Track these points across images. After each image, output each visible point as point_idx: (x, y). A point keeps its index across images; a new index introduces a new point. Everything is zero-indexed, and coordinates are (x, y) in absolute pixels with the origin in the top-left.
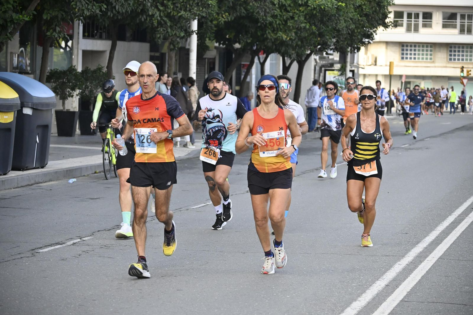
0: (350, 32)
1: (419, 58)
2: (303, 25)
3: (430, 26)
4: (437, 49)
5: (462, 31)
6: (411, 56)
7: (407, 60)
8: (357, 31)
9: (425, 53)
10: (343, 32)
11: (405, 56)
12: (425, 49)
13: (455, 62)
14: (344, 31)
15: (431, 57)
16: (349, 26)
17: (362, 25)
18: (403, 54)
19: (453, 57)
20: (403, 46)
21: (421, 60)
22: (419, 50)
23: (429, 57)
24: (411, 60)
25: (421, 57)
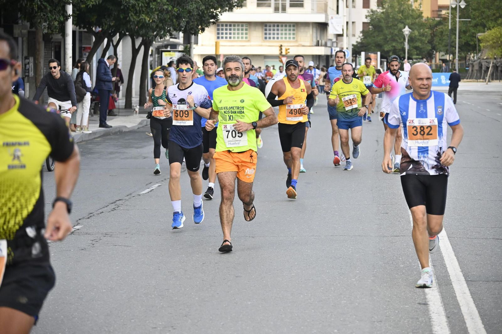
0: (201, 13)
1: (234, 38)
2: (166, 7)
3: (245, 6)
4: (253, 28)
5: (276, 9)
6: (226, 36)
7: (222, 39)
8: (207, 12)
9: (240, 32)
10: (193, 13)
11: (220, 36)
12: (240, 28)
13: (270, 41)
14: (195, 12)
15: (246, 36)
16: (199, 7)
17: (211, 6)
18: (218, 34)
19: (268, 36)
20: (218, 26)
21: (236, 39)
22: (234, 30)
23: (244, 36)
24: (226, 40)
25: (236, 36)
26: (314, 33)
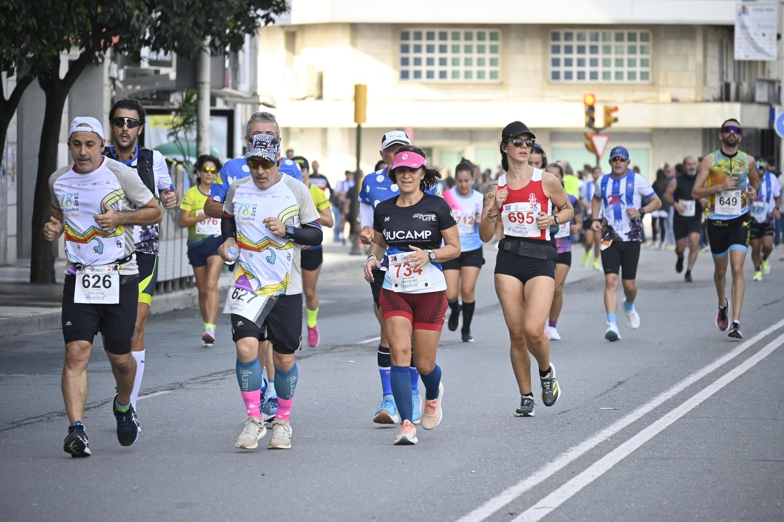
1: (455, 75)
4: (513, 44)
6: (430, 68)
7: (418, 81)
9: (475, 56)
11: (412, 68)
12: (475, 43)
13: (569, 85)
15: (494, 69)
18: (405, 62)
19: (562, 69)
20: (405, 36)
21: (462, 79)
22: (456, 49)
23: (487, 68)
24: (430, 81)
25: (462, 68)
26: (709, 60)
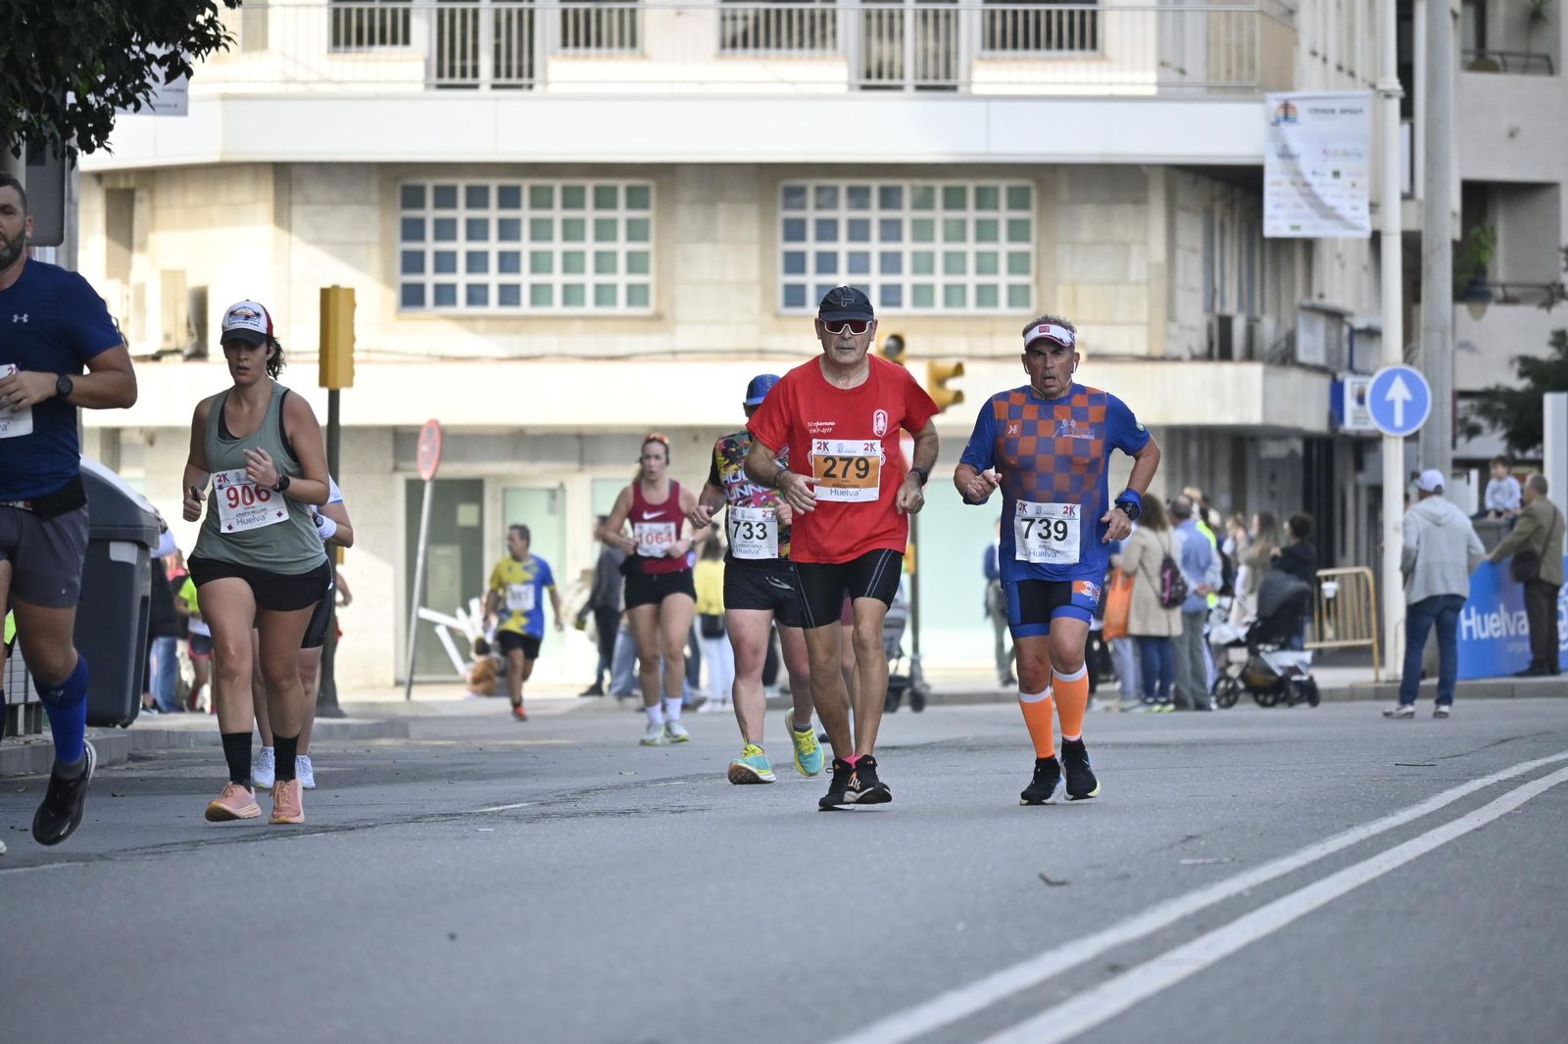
1: (540, 294)
4: (688, 216)
6: (477, 279)
7: (445, 310)
9: (589, 246)
11: (430, 279)
12: (589, 214)
15: (638, 279)
18: (413, 262)
19: (811, 279)
20: (413, 197)
21: (557, 306)
22: (541, 231)
23: (622, 279)
24: (477, 310)
25: (557, 278)
26: (1180, 254)
